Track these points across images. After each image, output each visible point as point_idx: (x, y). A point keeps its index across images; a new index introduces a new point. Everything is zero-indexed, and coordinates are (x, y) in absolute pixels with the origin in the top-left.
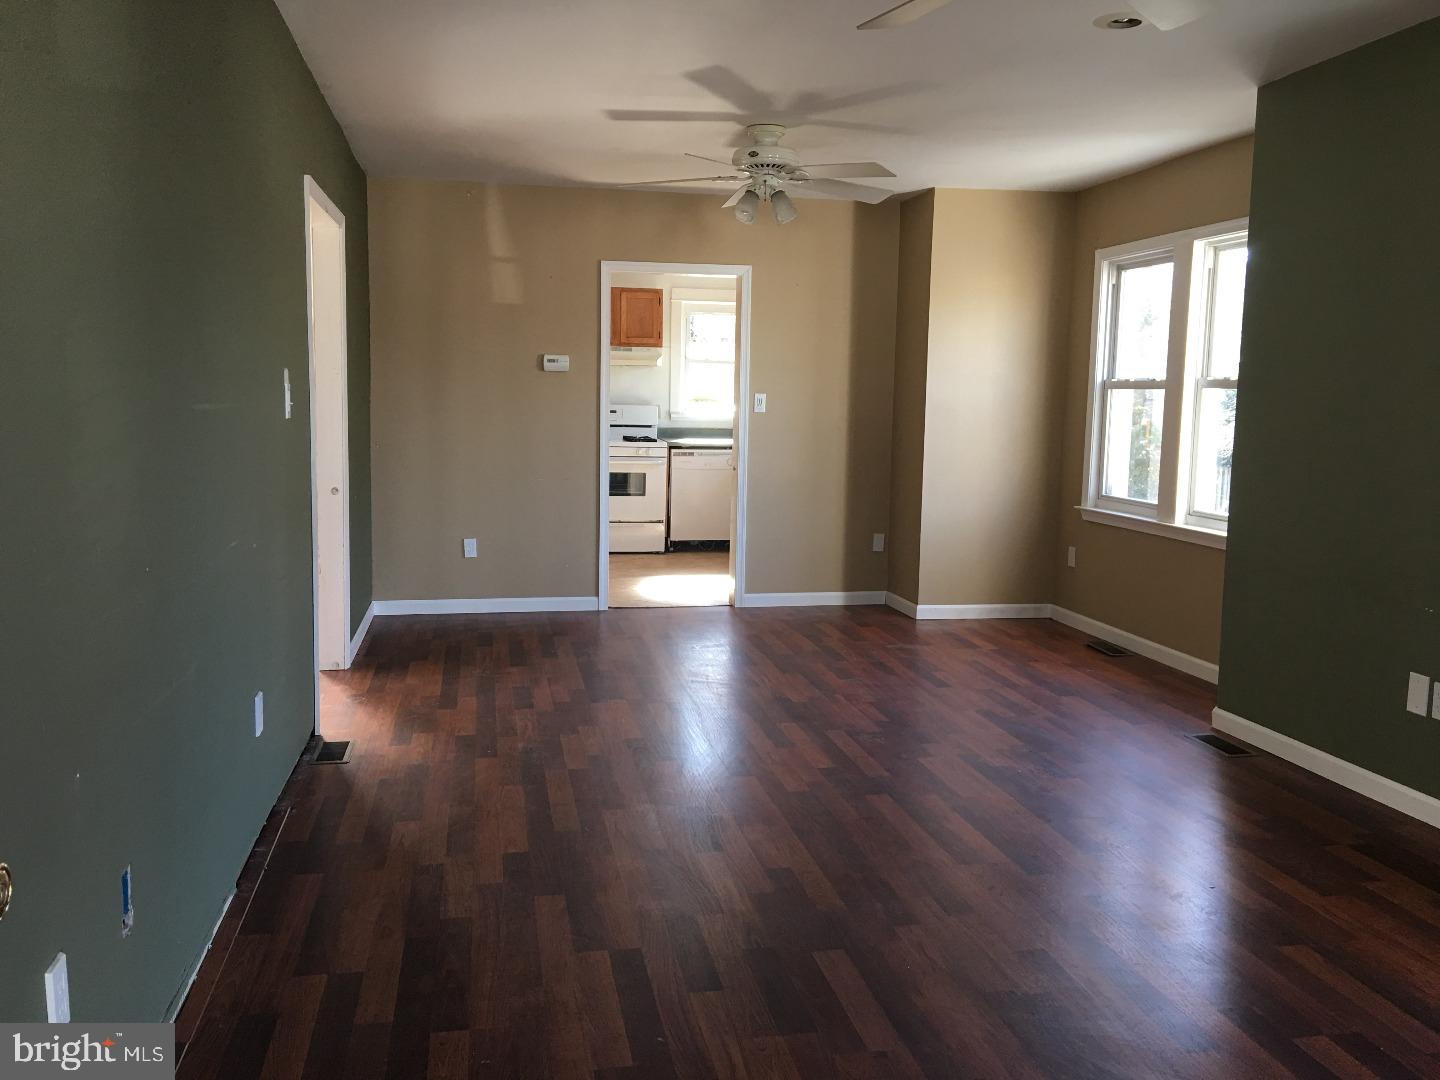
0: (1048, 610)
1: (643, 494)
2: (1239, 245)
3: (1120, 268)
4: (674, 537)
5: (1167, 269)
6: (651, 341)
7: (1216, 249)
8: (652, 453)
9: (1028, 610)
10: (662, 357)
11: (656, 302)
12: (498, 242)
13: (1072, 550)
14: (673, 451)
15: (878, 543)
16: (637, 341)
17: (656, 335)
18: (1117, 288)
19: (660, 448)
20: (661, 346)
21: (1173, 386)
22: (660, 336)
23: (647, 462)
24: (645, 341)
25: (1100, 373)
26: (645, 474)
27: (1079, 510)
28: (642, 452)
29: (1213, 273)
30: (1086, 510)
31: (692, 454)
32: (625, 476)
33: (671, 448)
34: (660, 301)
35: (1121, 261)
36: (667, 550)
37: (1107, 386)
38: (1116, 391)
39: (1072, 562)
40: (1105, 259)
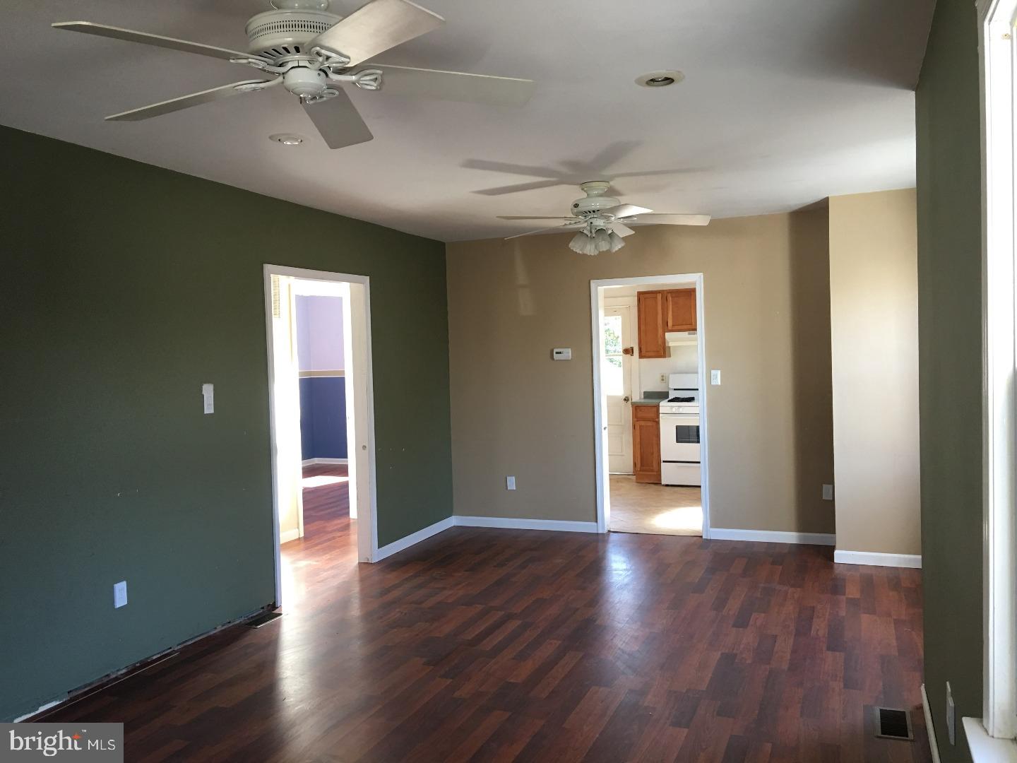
15: (827, 493)
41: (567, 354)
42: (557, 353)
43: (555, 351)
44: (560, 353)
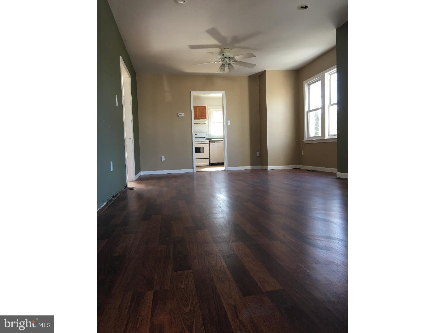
0: (298, 167)
1: (204, 152)
2: (335, 73)
3: (309, 85)
4: (211, 162)
5: (320, 83)
6: (204, 118)
7: (330, 75)
8: (205, 143)
9: (294, 167)
10: (206, 121)
11: (205, 109)
12: (166, 87)
13: (303, 151)
14: (210, 142)
15: (258, 154)
16: (201, 118)
17: (205, 116)
18: (309, 89)
19: (207, 142)
20: (206, 118)
21: (323, 108)
22: (206, 116)
23: (204, 145)
24: (202, 118)
25: (306, 109)
26: (204, 148)
27: (304, 141)
28: (203, 142)
29: (330, 80)
30: (306, 141)
31: (215, 143)
32: (200, 148)
33: (210, 141)
34: (205, 108)
35: (309, 83)
36: (210, 165)
37: (308, 112)
38: (310, 113)
39: (303, 154)
40: (305, 83)
41: (183, 115)
42: (180, 114)
43: (179, 113)
44: (181, 114)
